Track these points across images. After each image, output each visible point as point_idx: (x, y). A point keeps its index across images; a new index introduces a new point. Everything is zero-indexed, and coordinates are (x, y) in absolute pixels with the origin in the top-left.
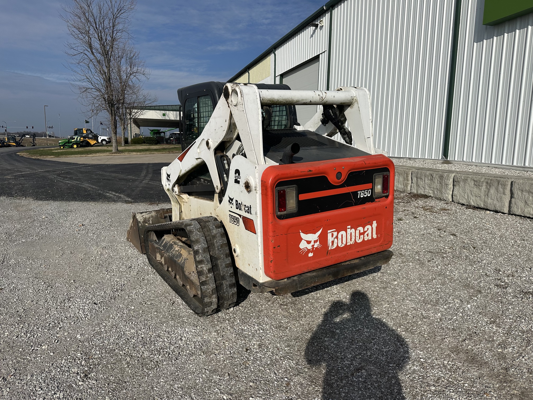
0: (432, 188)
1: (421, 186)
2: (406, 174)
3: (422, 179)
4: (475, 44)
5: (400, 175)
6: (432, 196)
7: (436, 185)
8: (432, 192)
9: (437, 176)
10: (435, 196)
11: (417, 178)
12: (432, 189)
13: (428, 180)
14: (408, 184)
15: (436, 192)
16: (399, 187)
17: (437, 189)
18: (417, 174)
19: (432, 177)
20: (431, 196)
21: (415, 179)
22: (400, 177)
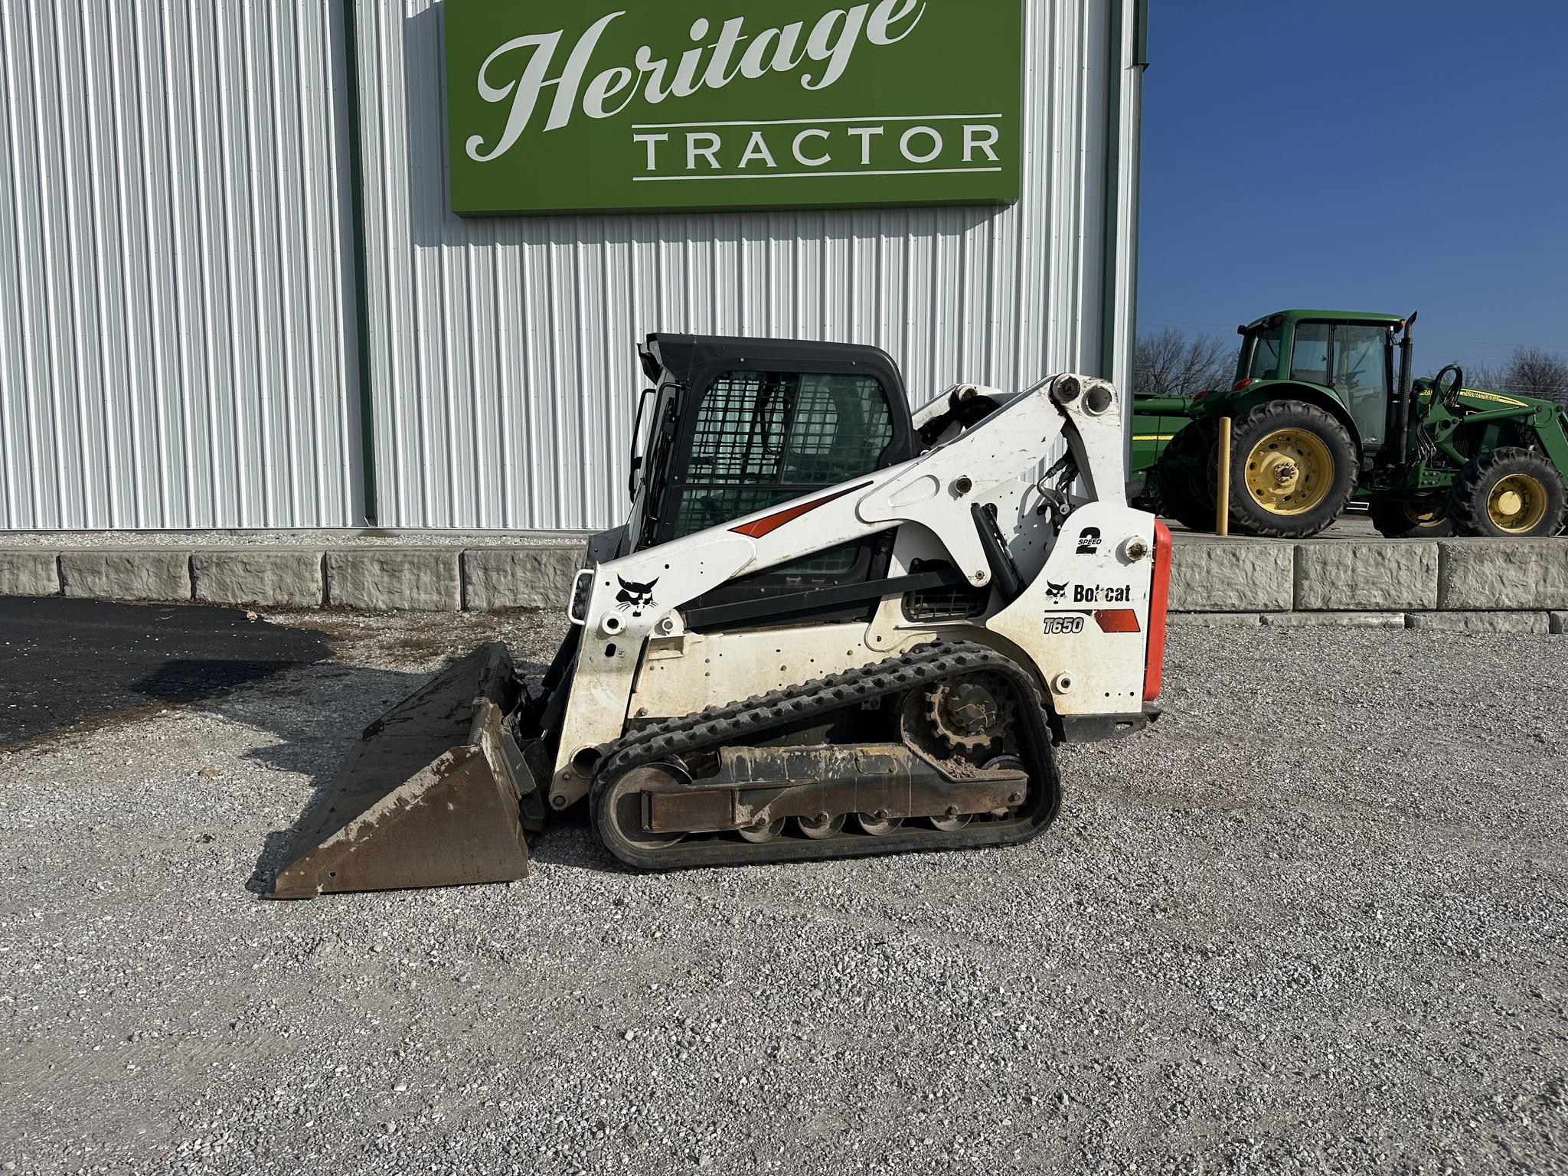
0: (540, 588)
1: (502, 588)
2: (444, 564)
3: (505, 571)
4: (418, 248)
5: (419, 568)
6: (542, 606)
7: (551, 578)
8: (540, 596)
9: (552, 560)
10: (550, 605)
11: (485, 569)
12: (542, 590)
13: (525, 569)
14: (455, 587)
15: (552, 597)
16: (422, 601)
17: (556, 588)
18: (483, 561)
19: (536, 564)
20: (538, 608)
21: (481, 573)
22: (422, 574)
